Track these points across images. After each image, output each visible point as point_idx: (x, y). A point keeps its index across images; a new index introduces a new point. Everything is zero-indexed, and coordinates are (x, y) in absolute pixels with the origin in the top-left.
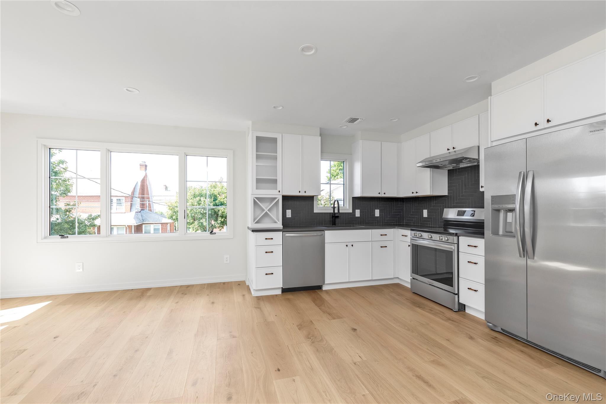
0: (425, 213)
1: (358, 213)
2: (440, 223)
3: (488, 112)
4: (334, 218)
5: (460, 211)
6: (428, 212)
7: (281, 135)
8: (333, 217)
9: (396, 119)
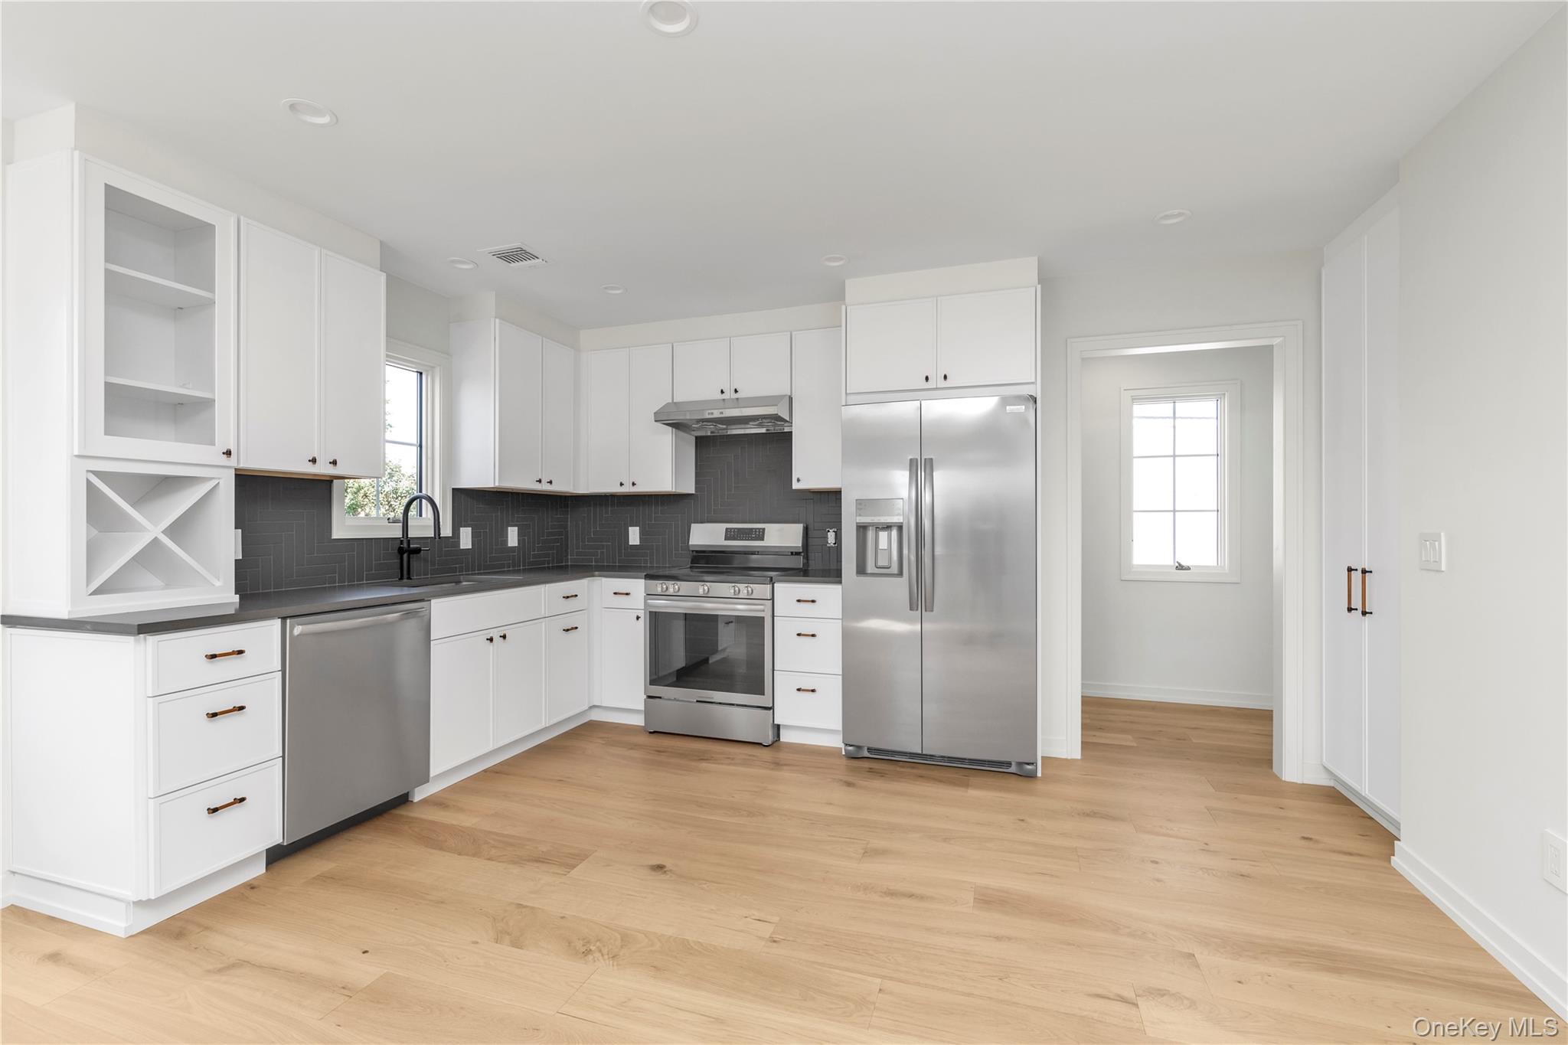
0: (634, 536)
1: (466, 539)
2: (674, 559)
3: (841, 330)
4: (405, 556)
5: (731, 529)
6: (642, 534)
7: (233, 221)
8: (401, 551)
9: (618, 289)
